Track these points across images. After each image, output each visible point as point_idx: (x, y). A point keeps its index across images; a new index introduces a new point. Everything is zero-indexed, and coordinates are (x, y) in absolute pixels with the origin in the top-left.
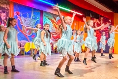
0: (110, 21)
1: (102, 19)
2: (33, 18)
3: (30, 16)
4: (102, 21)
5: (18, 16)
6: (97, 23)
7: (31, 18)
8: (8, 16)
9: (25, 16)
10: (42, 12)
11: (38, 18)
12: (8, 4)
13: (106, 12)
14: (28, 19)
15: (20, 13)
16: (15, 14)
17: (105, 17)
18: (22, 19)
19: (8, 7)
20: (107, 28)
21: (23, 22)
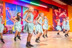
0: (65, 10)
1: (60, 9)
2: (17, 11)
3: (15, 10)
4: (60, 11)
5: (8, 10)
6: (57, 12)
7: (16, 11)
8: (2, 10)
9: (12, 10)
10: (22, 7)
11: (20, 11)
12: (2, 3)
13: (63, 5)
14: (14, 12)
15: (9, 8)
16: (6, 9)
17: (62, 8)
18: (10, 12)
19: (2, 5)
20: (64, 15)
21: (11, 14)
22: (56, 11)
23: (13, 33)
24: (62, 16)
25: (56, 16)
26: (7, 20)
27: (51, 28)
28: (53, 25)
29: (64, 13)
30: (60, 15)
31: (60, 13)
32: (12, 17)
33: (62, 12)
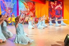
0: (61, 3)
1: (56, 2)
2: (12, 2)
3: (10, 1)
4: (56, 4)
5: (3, 1)
6: (53, 5)
9: (7, 1)
11: (16, 2)
14: (9, 3)
17: (58, 1)
18: (5, 3)
20: (59, 8)
21: (7, 5)
22: (52, 3)
23: (9, 24)
24: (58, 8)
25: (52, 8)
26: (2, 12)
27: (47, 20)
28: (49, 17)
29: (59, 6)
30: (56, 8)
31: (56, 5)
32: (7, 8)
33: (57, 5)
